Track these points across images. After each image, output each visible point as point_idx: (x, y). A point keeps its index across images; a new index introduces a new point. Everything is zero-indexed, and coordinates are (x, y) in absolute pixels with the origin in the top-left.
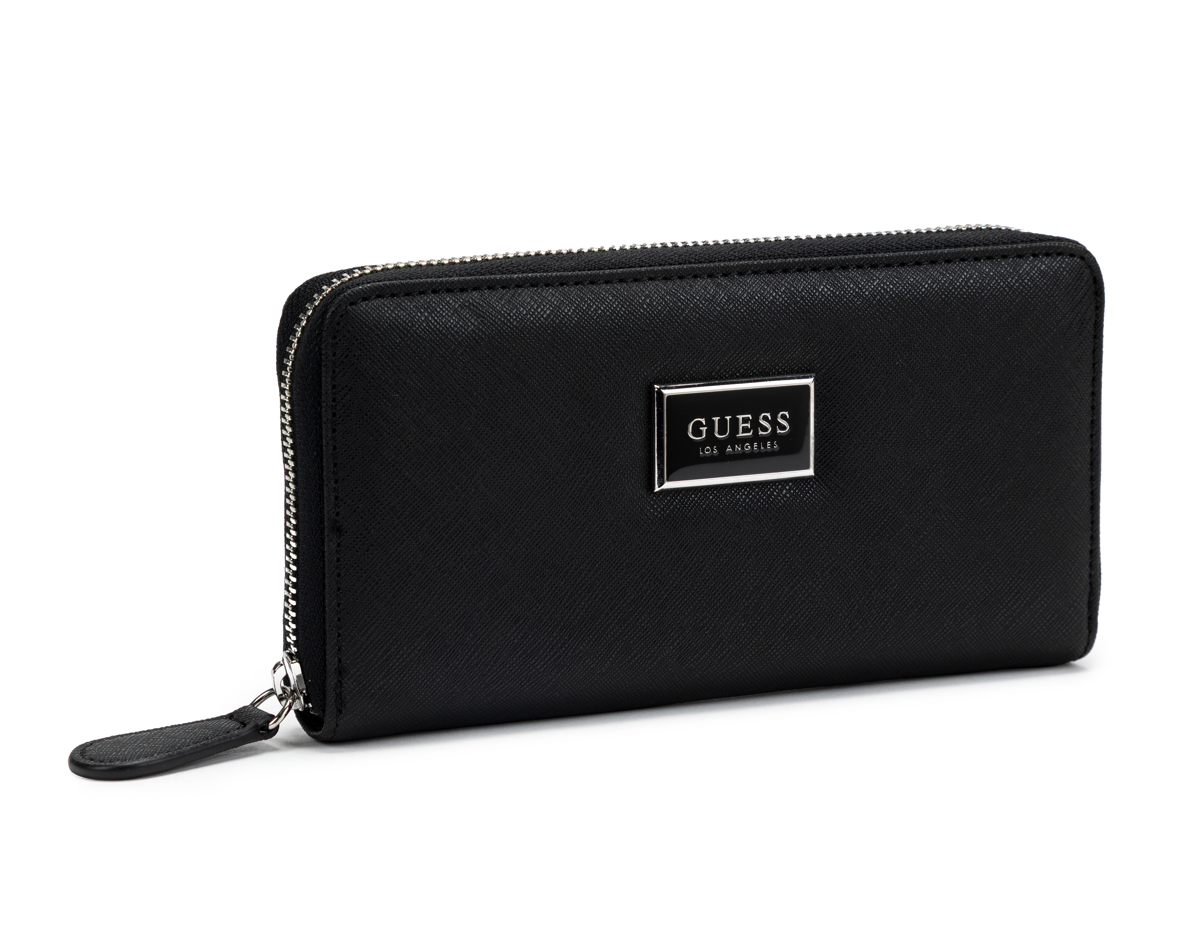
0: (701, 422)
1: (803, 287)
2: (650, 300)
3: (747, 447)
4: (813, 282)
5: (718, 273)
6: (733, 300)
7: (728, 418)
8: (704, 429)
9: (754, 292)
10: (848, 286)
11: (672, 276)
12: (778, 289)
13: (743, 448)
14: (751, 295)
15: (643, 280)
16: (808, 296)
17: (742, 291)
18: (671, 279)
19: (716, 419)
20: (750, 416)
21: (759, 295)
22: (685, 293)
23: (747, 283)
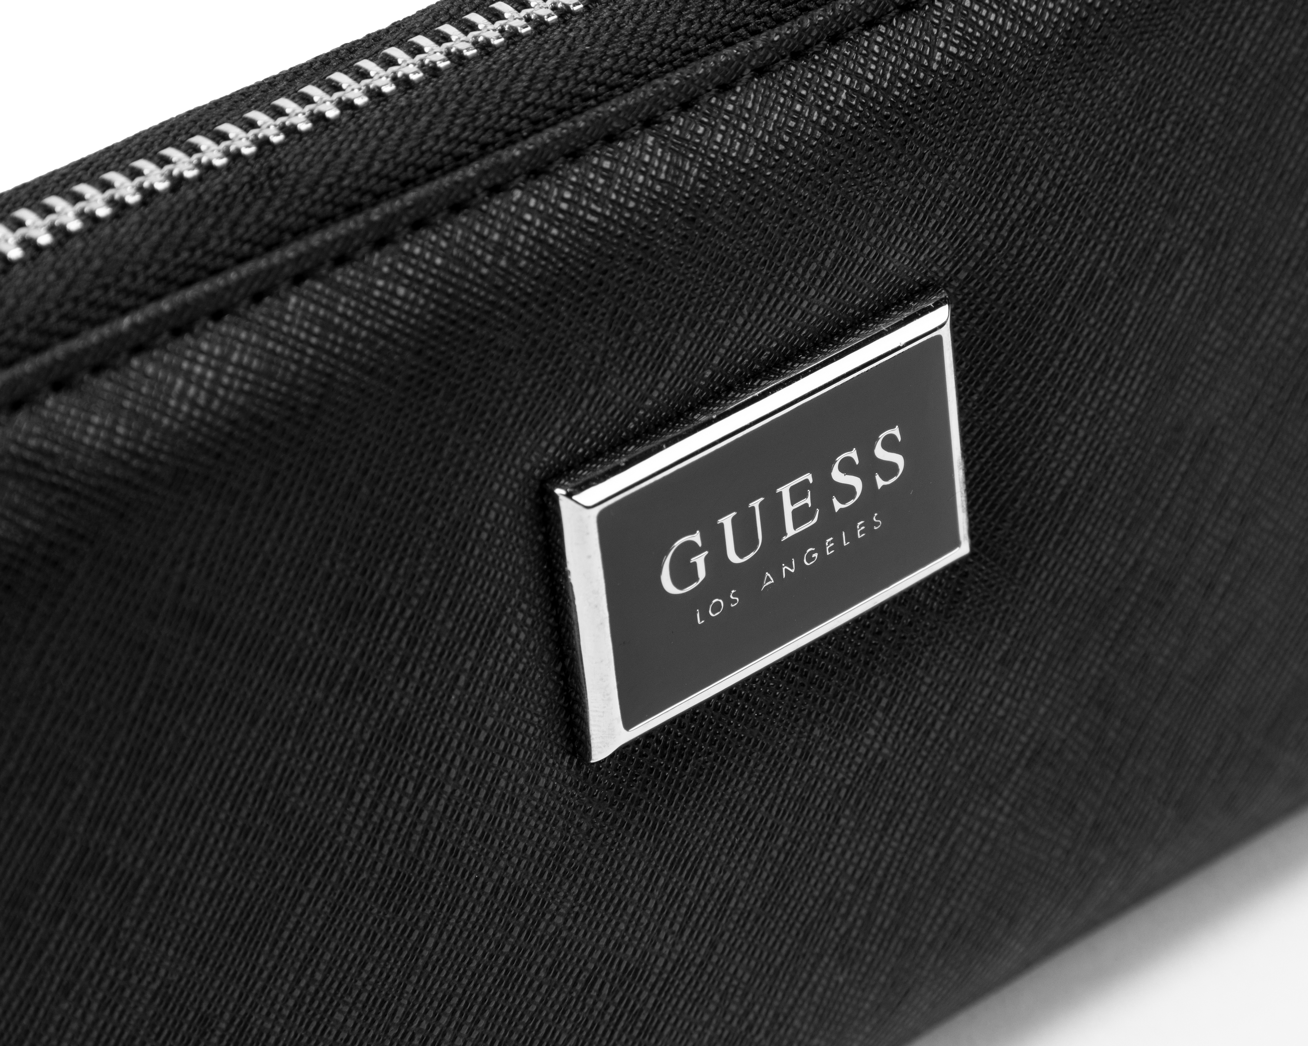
0: (692, 544)
1: (892, 72)
2: (509, 259)
3: (810, 559)
4: (913, 50)
5: (669, 108)
6: (724, 177)
7: (756, 504)
8: (700, 560)
9: (770, 134)
10: (1001, 28)
11: (550, 163)
12: (830, 102)
13: (800, 563)
14: (765, 144)
15: (474, 202)
16: (909, 96)
17: (741, 141)
18: (547, 173)
19: (727, 521)
20: (809, 477)
21: (786, 138)
22: (596, 202)
23: (749, 111)
